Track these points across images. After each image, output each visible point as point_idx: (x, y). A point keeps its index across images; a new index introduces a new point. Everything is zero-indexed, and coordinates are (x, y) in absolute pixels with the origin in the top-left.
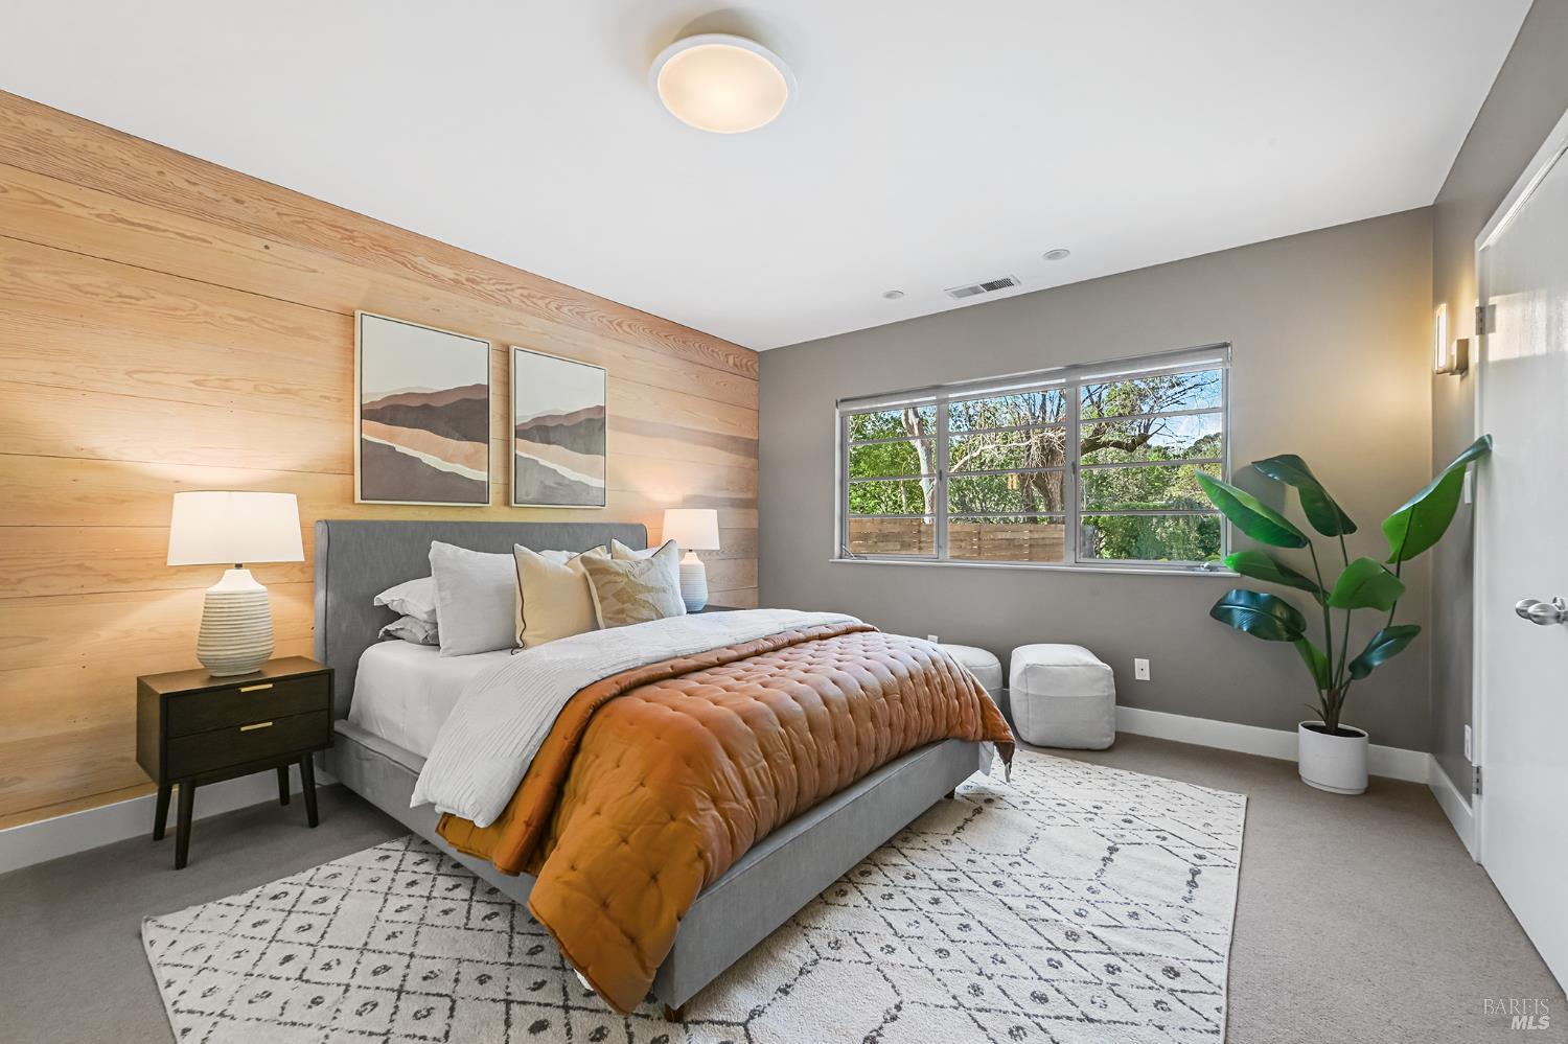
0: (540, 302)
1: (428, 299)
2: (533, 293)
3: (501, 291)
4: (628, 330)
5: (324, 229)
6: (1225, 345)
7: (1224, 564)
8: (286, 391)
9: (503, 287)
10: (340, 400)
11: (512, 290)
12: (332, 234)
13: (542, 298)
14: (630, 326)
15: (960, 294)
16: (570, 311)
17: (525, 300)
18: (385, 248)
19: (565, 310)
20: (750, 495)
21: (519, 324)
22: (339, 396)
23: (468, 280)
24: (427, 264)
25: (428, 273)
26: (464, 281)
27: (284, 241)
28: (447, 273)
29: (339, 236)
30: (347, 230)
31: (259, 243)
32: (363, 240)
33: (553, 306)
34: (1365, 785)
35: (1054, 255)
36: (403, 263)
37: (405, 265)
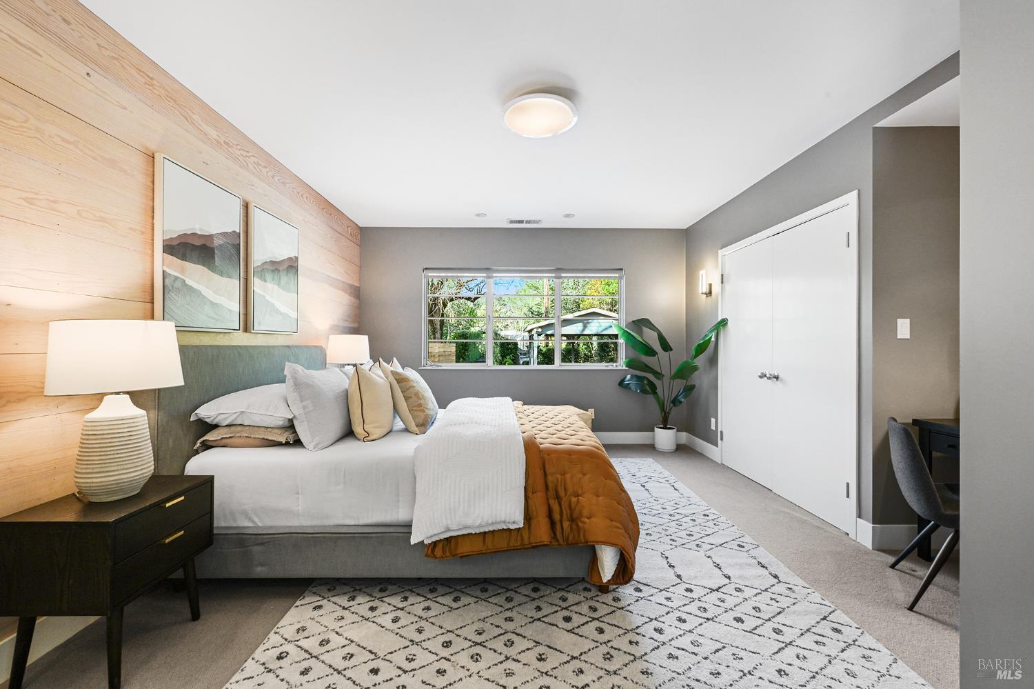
0: (264, 171)
1: (201, 153)
2: (260, 162)
3: (243, 156)
4: (306, 200)
5: (134, 72)
6: (621, 269)
7: (621, 364)
8: (102, 220)
9: (245, 154)
10: (143, 233)
11: (249, 157)
12: (138, 76)
13: (265, 167)
14: (307, 198)
15: (512, 222)
16: (279, 180)
17: (256, 166)
18: (174, 101)
19: (276, 178)
20: (356, 325)
21: (253, 185)
22: (143, 230)
23: (225, 142)
24: (201, 123)
25: (201, 131)
26: (222, 143)
27: (102, 72)
28: (213, 133)
29: (143, 80)
30: (149, 77)
31: (84, 70)
32: (161, 90)
33: (270, 174)
34: (674, 447)
35: (567, 216)
36: (186, 118)
37: (187, 120)
